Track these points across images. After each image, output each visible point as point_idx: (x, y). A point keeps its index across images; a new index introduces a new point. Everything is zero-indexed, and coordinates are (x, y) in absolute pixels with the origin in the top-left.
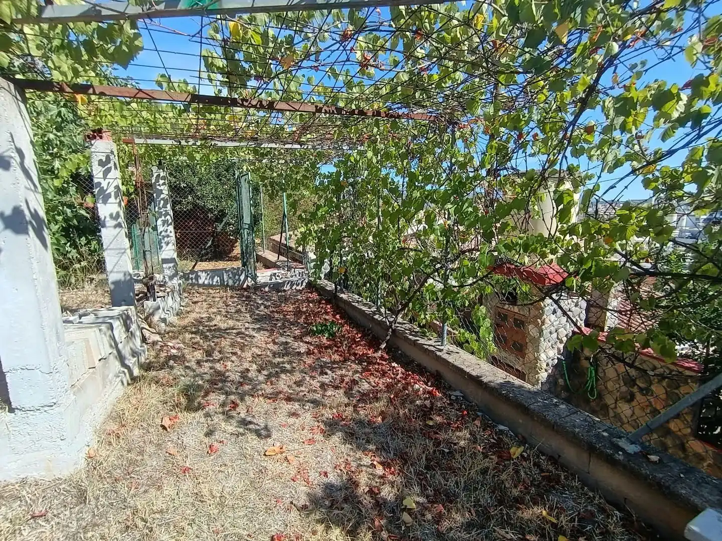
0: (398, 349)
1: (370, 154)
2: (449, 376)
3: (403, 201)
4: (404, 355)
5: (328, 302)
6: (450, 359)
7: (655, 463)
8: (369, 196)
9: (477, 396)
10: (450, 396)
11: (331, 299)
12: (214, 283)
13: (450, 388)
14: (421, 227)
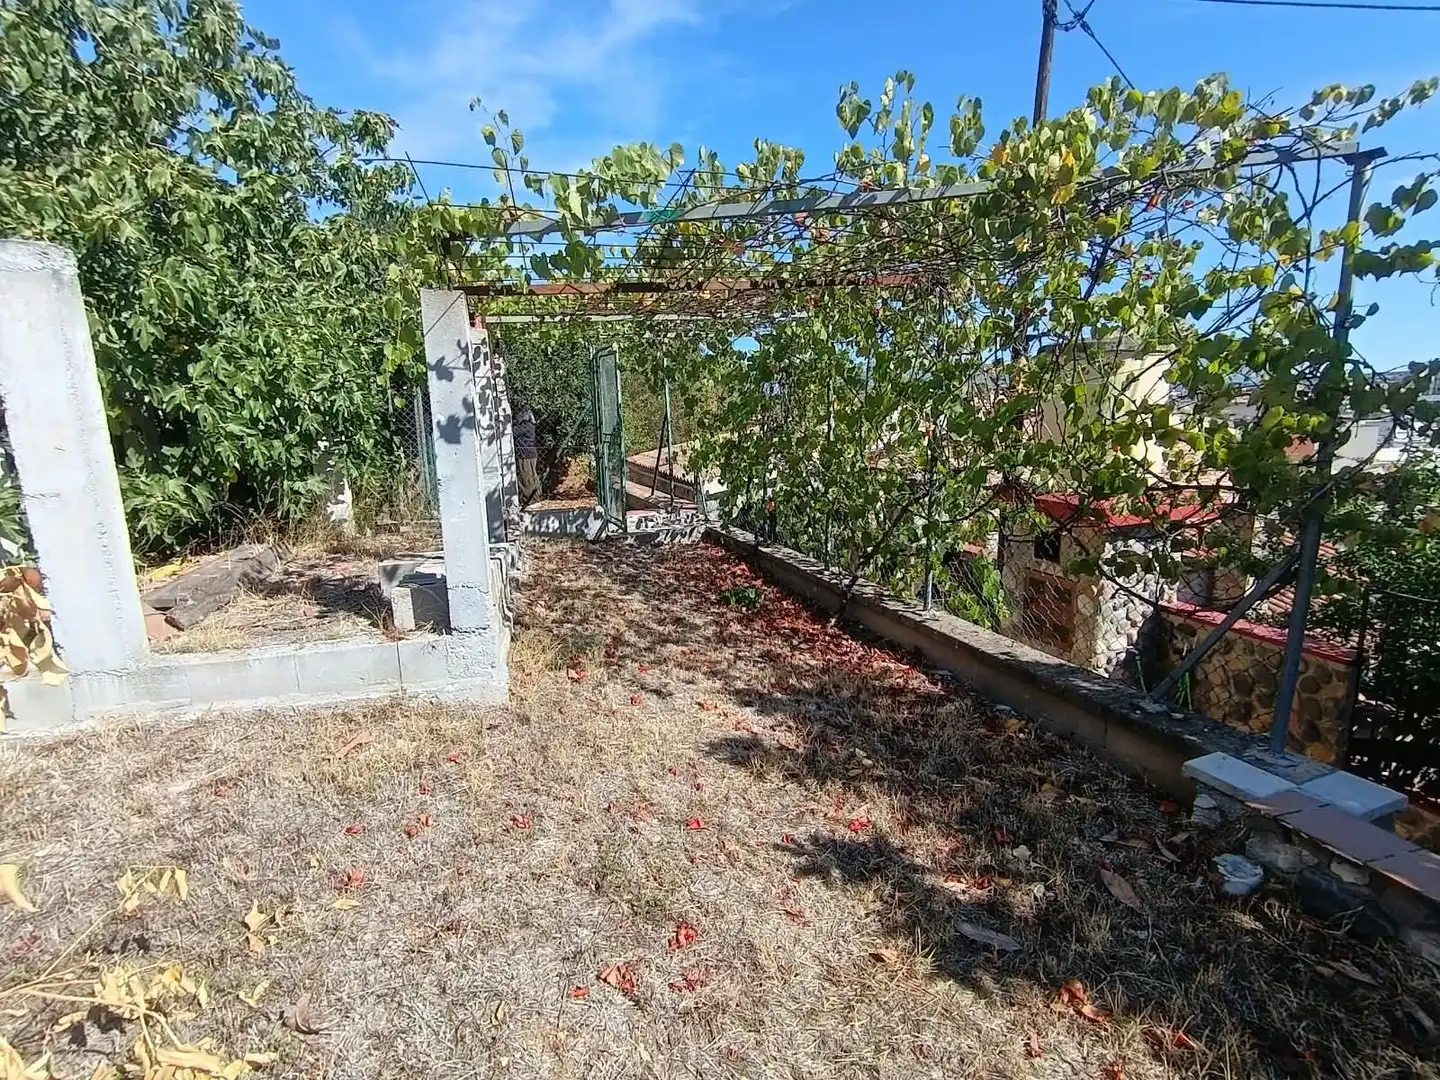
0: (857, 623)
1: (817, 326)
2: (934, 652)
3: (868, 396)
4: (866, 631)
5: (741, 559)
6: (935, 626)
7: (1179, 720)
8: (812, 387)
9: (972, 672)
10: (933, 675)
11: (747, 554)
12: (542, 530)
13: (934, 667)
14: (895, 437)
